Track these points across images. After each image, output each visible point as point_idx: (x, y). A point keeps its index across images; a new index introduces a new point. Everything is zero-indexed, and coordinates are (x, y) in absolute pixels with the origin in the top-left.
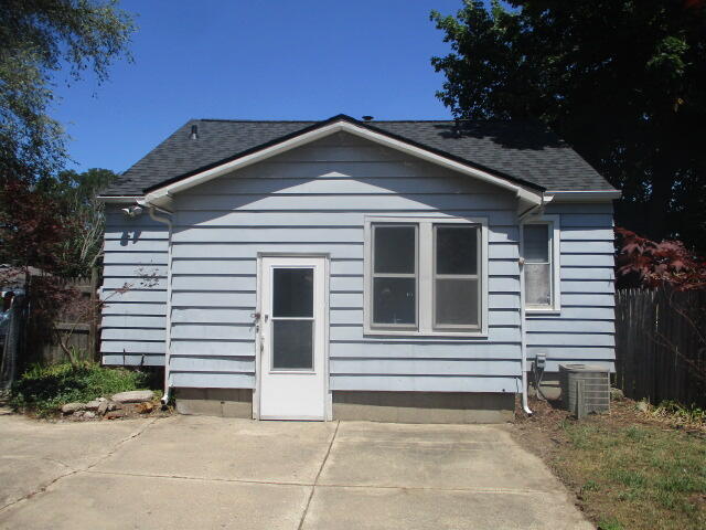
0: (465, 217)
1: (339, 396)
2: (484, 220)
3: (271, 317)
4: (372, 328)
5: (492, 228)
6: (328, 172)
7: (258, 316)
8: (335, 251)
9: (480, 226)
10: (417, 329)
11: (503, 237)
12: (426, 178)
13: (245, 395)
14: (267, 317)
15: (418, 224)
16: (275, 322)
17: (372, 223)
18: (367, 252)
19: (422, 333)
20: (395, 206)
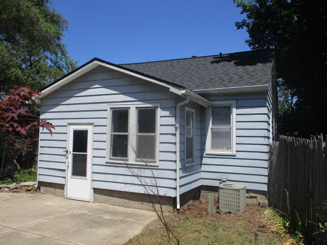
0: (150, 103)
1: (97, 191)
2: (158, 105)
3: (72, 152)
4: (110, 159)
5: (163, 109)
6: (94, 85)
7: (67, 152)
8: (97, 122)
9: (157, 107)
10: (128, 160)
11: (167, 113)
12: (136, 84)
13: (62, 187)
14: (70, 152)
15: (129, 108)
16: (73, 154)
17: (111, 108)
18: (108, 122)
19: (130, 162)
20: (120, 99)
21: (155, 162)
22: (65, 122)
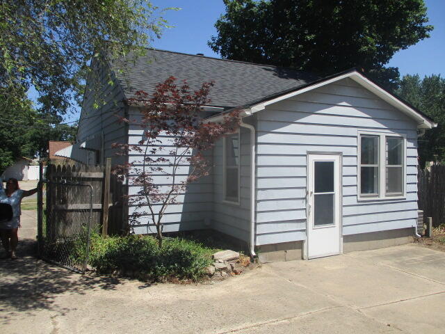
0: (399, 133)
1: (347, 239)
2: (404, 135)
3: (314, 193)
4: (361, 197)
5: (409, 140)
6: (341, 102)
7: (307, 193)
8: (346, 151)
9: (402, 138)
10: (378, 196)
11: (411, 145)
12: (384, 110)
13: (299, 245)
14: (312, 193)
15: (379, 136)
16: (315, 195)
17: (361, 135)
18: (357, 152)
20: (370, 125)
21: (402, 195)
22: (302, 150)
